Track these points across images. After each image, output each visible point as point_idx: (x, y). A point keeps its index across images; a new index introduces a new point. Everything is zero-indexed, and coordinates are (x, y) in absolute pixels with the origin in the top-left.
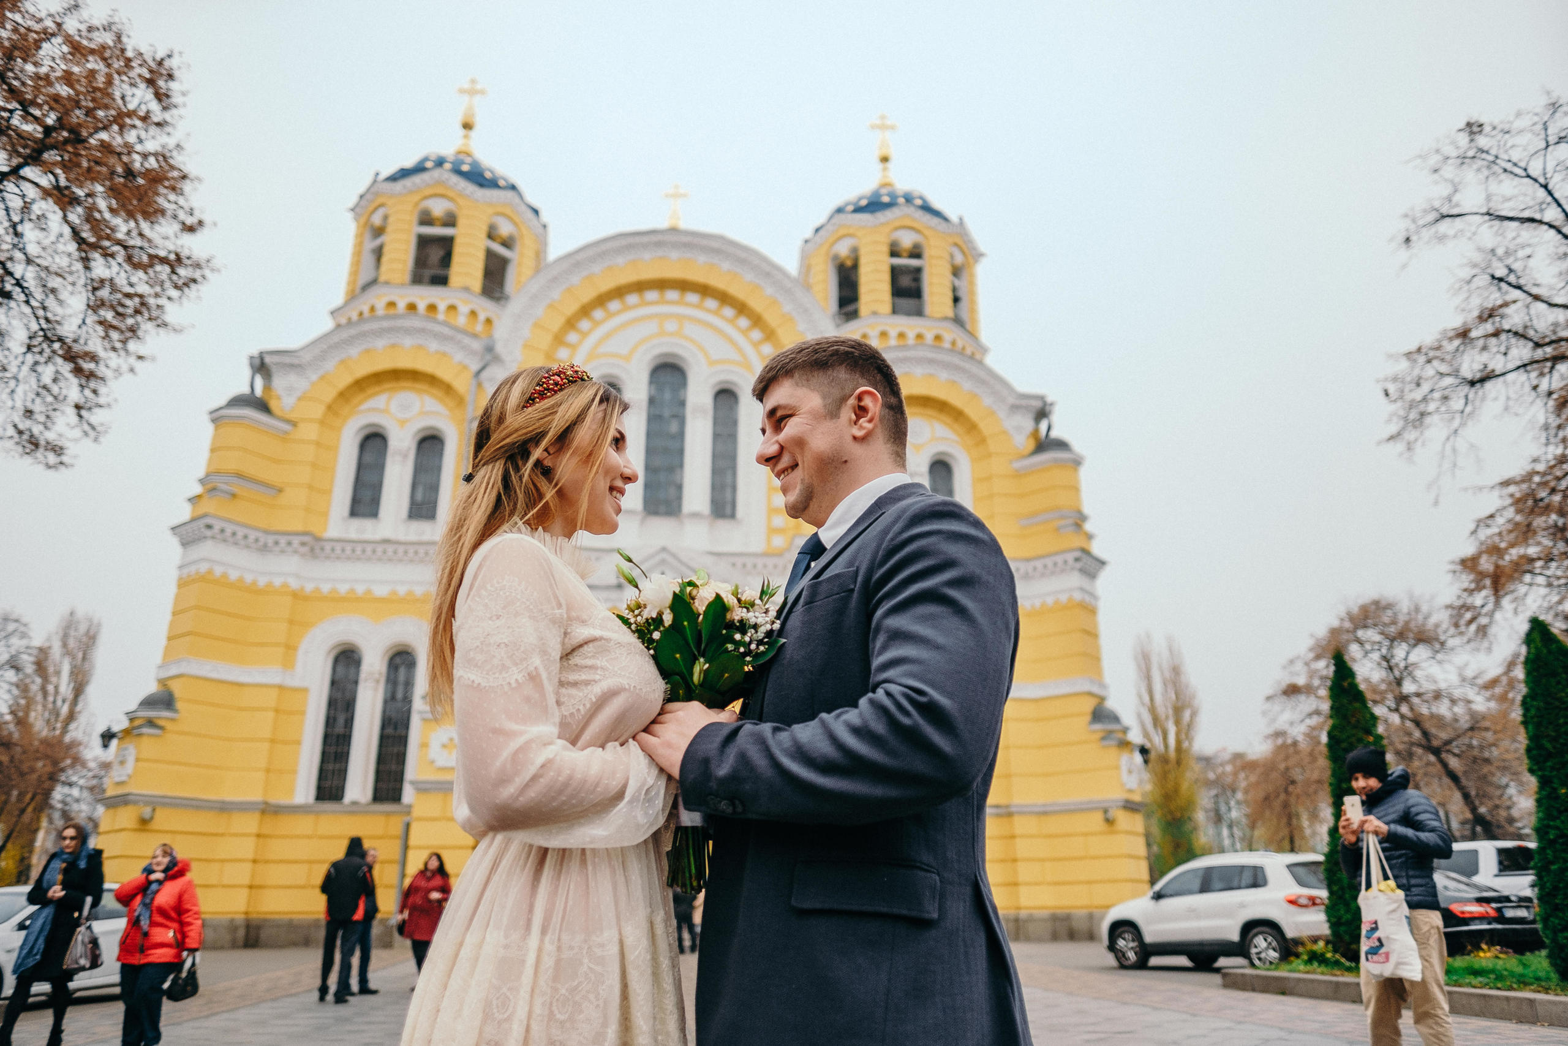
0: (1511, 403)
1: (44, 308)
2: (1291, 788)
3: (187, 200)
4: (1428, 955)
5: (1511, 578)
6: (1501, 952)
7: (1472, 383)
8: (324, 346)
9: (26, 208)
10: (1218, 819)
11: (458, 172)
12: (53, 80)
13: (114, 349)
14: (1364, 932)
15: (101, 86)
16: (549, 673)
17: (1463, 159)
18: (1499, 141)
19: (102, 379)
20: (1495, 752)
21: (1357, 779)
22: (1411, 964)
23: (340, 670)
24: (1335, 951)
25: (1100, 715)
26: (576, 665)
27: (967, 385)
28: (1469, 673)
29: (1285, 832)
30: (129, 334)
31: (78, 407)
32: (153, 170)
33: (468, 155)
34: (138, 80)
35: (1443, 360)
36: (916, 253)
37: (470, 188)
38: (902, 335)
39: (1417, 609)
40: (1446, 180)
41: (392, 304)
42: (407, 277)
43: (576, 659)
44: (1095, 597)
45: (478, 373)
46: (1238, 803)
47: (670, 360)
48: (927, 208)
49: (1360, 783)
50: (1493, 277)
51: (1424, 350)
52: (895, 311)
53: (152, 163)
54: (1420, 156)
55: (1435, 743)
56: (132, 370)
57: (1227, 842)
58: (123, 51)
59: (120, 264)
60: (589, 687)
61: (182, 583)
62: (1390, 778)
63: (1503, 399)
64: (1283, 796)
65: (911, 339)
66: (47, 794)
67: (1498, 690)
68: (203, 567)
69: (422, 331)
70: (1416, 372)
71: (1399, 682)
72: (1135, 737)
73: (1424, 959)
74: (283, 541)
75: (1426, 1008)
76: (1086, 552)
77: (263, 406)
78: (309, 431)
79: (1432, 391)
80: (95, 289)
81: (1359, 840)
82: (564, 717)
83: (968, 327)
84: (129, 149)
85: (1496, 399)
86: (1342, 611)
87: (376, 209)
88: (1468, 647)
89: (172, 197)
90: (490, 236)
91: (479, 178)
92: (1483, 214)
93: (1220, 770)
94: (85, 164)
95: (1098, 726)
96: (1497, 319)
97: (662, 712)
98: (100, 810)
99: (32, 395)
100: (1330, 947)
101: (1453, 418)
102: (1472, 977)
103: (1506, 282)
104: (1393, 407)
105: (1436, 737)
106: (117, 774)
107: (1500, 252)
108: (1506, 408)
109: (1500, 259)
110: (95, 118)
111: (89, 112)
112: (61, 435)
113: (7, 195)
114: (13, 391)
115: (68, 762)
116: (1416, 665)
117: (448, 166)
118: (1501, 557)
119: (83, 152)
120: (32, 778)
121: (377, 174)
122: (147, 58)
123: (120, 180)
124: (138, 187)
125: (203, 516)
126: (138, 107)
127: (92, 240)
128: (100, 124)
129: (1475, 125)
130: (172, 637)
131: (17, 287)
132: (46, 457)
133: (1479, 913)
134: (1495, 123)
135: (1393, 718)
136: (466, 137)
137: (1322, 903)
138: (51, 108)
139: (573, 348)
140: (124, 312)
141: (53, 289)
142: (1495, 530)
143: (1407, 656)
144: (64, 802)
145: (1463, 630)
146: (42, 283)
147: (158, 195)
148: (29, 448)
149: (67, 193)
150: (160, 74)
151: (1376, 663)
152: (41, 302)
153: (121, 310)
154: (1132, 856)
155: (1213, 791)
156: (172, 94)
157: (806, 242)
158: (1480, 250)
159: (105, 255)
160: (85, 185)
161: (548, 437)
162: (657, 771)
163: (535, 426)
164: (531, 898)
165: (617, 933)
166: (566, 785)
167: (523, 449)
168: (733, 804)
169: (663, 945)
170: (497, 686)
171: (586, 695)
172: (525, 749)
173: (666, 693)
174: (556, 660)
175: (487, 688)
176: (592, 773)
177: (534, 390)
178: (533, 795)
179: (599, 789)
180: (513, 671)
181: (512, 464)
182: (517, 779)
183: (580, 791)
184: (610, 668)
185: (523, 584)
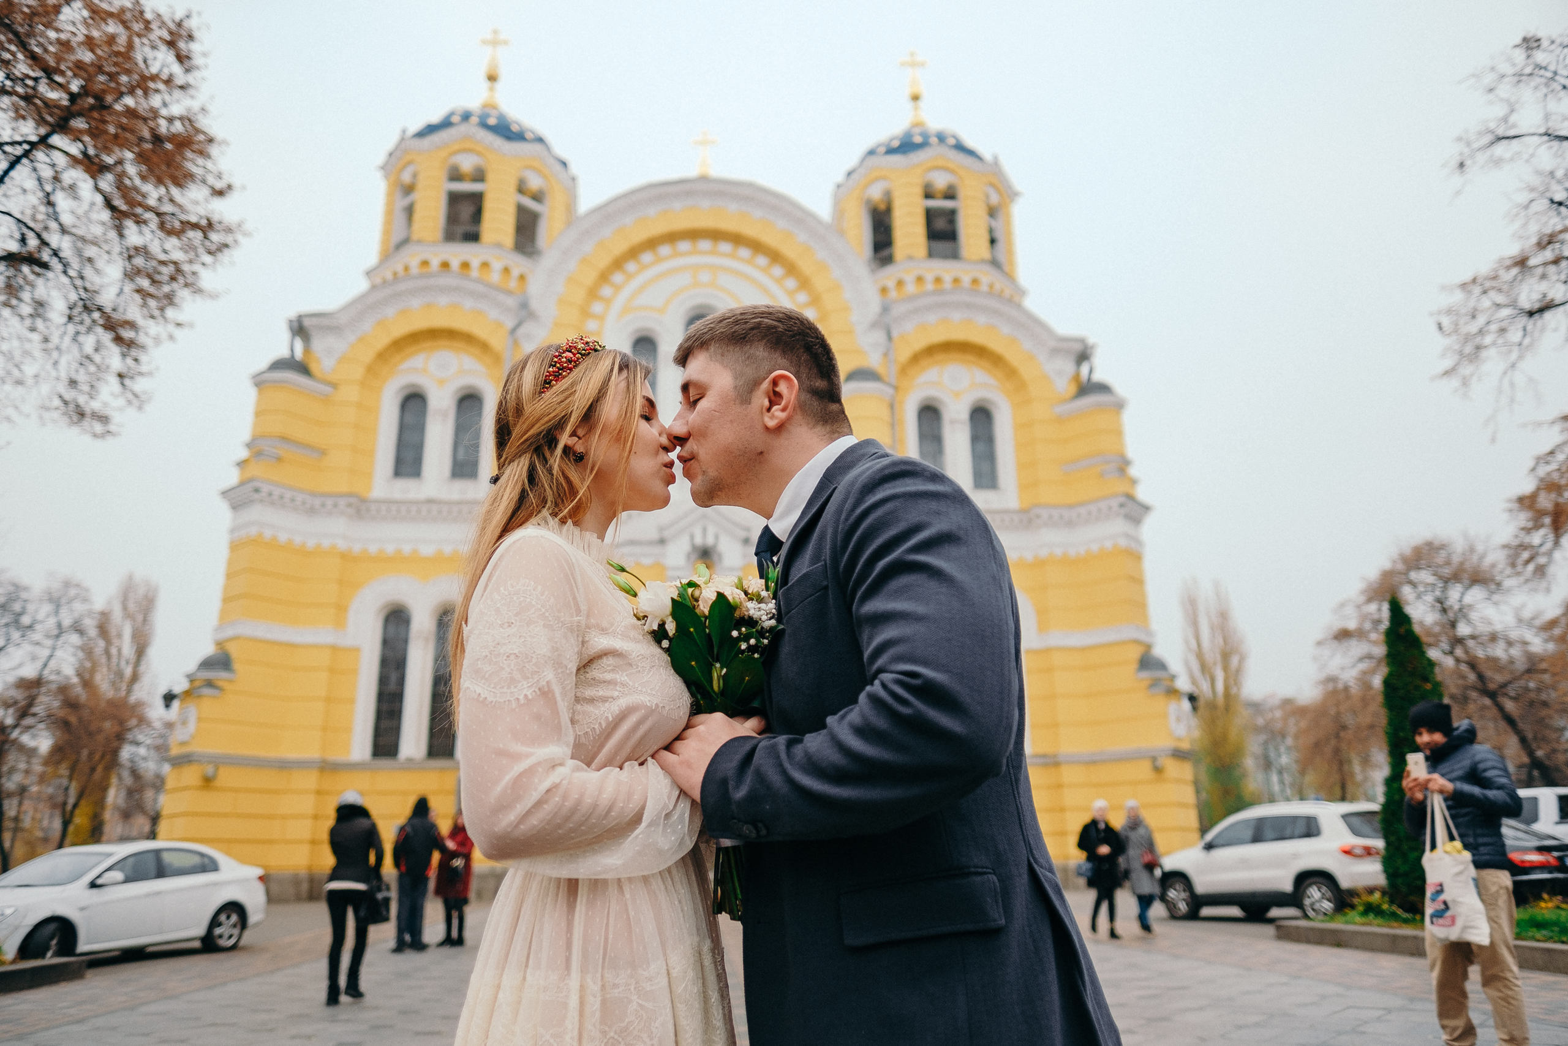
1: (82, 278)
2: (1342, 734)
3: (214, 164)
4: (1496, 917)
6: (1563, 902)
7: (1531, 314)
8: (361, 307)
9: (56, 179)
10: (1267, 764)
11: (484, 125)
12: (74, 45)
13: (152, 317)
15: (122, 50)
16: (563, 688)
17: (1520, 76)
18: (1558, 56)
19: (143, 347)
20: (1554, 695)
21: (1420, 734)
22: (1479, 929)
23: (392, 629)
24: (1393, 903)
25: (1148, 662)
26: (594, 679)
27: (1006, 329)
28: (1527, 614)
29: (1336, 777)
30: (165, 302)
31: (121, 376)
32: (179, 135)
33: (494, 107)
34: (159, 43)
35: (1500, 290)
36: (950, 194)
37: (497, 142)
38: (938, 280)
39: (1472, 550)
40: (1502, 100)
41: (425, 263)
42: (439, 234)
43: (595, 672)
44: (1139, 542)
45: (513, 331)
46: (1289, 748)
48: (960, 147)
49: (1424, 738)
50: (1552, 201)
51: (1479, 281)
52: (931, 254)
53: (178, 127)
54: (1474, 75)
55: (1492, 686)
56: (171, 337)
57: (1276, 788)
58: (142, 13)
59: (153, 232)
60: (607, 705)
61: (235, 546)
62: (1456, 733)
64: (1333, 742)
65: (948, 284)
66: (115, 752)
67: (1557, 631)
68: (253, 531)
69: (455, 289)
70: (1472, 303)
71: (1453, 625)
72: (1183, 684)
73: (1492, 920)
74: (329, 502)
75: (1494, 971)
76: (1130, 497)
77: (303, 368)
78: (350, 393)
79: (1488, 323)
80: (130, 257)
81: (1425, 798)
82: (577, 737)
83: (1006, 268)
84: (155, 113)
85: (1556, 330)
86: (1394, 553)
87: (404, 167)
88: (1526, 588)
89: (200, 161)
90: (521, 189)
91: (506, 131)
92: (1541, 135)
93: (1270, 716)
94: (112, 129)
95: (1145, 675)
96: (1557, 245)
97: (688, 726)
98: (166, 768)
99: (75, 365)
100: (1386, 899)
101: (1510, 351)
102: (1535, 930)
104: (1447, 341)
105: (1492, 680)
106: (180, 734)
107: (1560, 173)
109: (1559, 182)
110: (118, 83)
111: (112, 77)
112: (105, 404)
113: (38, 165)
114: (57, 362)
115: (133, 722)
116: (1470, 606)
117: (474, 120)
118: (1560, 495)
119: (108, 118)
120: (100, 738)
121: (404, 132)
122: (166, 19)
123: (148, 146)
124: (166, 152)
125: (251, 480)
126: (161, 70)
127: (124, 207)
128: (124, 89)
129: (1533, 40)
130: (227, 600)
131: (54, 257)
132: (92, 426)
133: (1540, 862)
134: (1554, 37)
135: (1449, 662)
136: (491, 89)
137: (1378, 853)
138: (75, 75)
139: (608, 301)
140: (160, 280)
141: (90, 258)
142: (1554, 466)
143: (1461, 598)
144: (132, 761)
145: (1521, 570)
146: (79, 253)
147: (186, 159)
148: (75, 418)
149: (96, 160)
150: (180, 36)
151: (1429, 605)
152: (79, 271)
153: (157, 277)
154: (1183, 805)
155: (1262, 738)
156: (192, 55)
157: (839, 186)
158: (1539, 173)
159: (138, 222)
160: (113, 152)
161: (572, 420)
162: (677, 793)
163: (557, 411)
164: (567, 932)
165: (664, 962)
166: (574, 810)
167: (549, 438)
168: (756, 828)
169: (712, 978)
170: (505, 702)
171: (602, 713)
172: (529, 772)
173: (692, 705)
174: (571, 673)
175: (493, 704)
176: (605, 796)
177: (548, 372)
178: (535, 823)
179: (613, 814)
180: (523, 685)
181: (538, 457)
182: (518, 806)
183: (589, 816)
184: (630, 683)
185: (540, 588)
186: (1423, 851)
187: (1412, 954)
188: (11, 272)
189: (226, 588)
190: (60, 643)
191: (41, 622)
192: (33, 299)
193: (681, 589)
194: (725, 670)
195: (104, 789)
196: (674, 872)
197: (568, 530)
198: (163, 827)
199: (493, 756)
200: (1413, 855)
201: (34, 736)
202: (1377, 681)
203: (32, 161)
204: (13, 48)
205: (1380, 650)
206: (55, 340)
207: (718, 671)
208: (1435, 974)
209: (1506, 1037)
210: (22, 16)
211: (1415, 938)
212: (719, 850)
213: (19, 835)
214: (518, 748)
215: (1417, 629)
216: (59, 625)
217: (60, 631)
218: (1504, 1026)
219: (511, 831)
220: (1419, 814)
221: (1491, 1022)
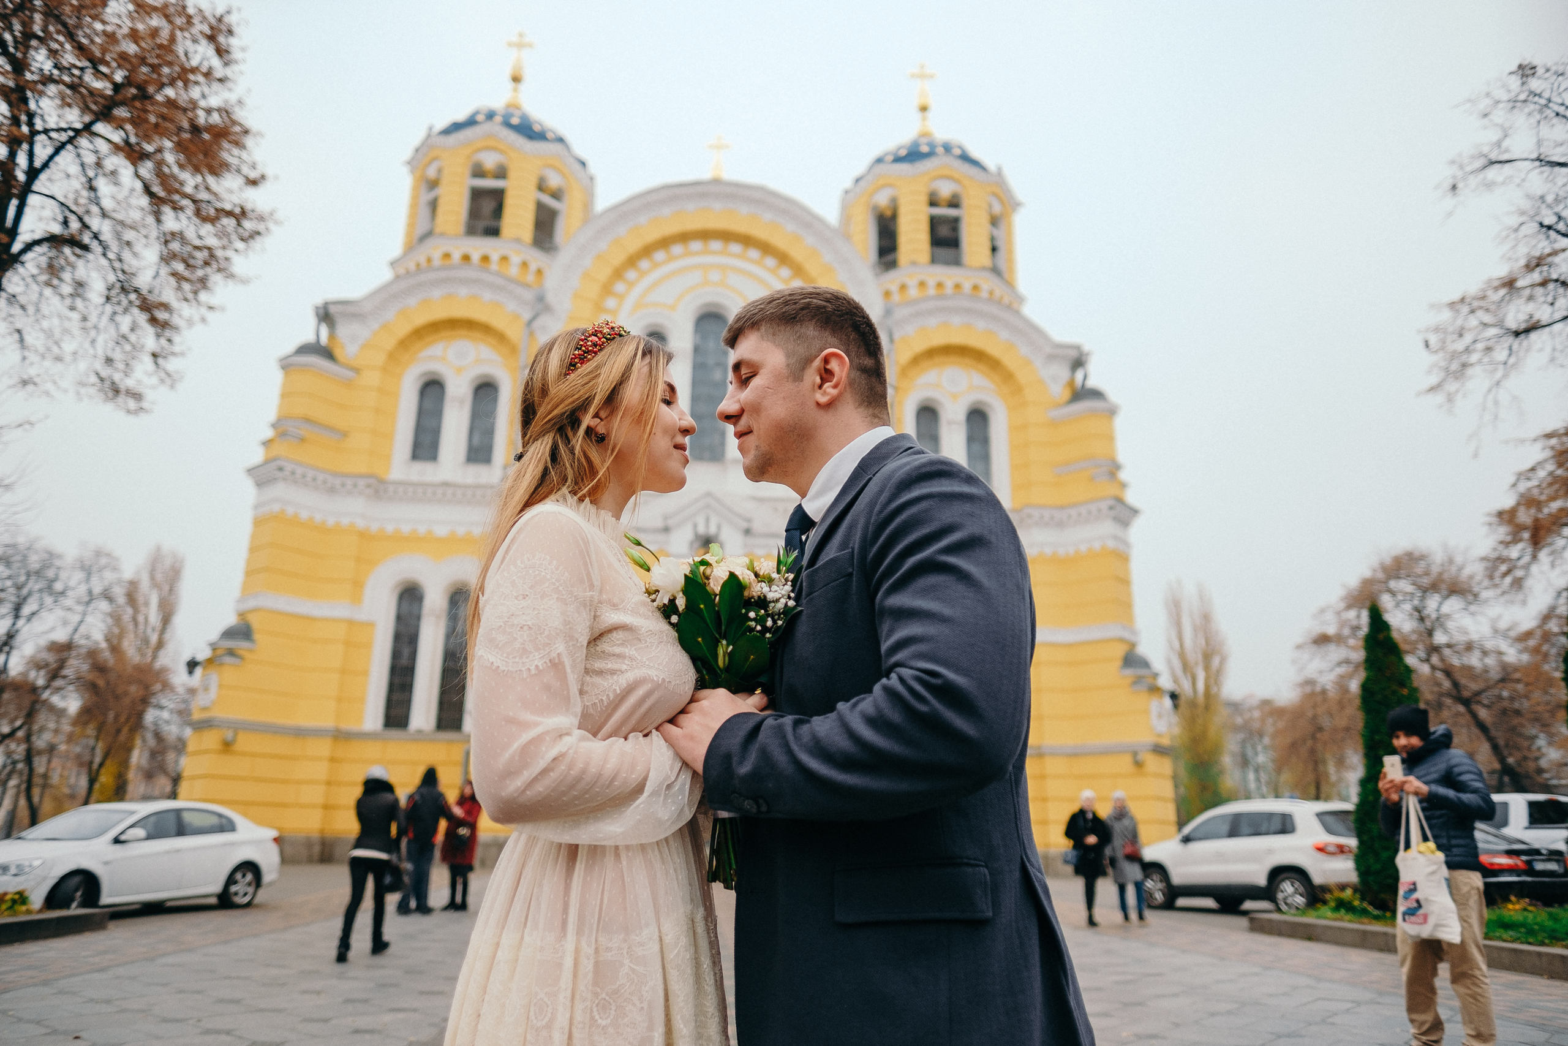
0: (1557, 354)
1: (120, 260)
2: (1318, 735)
3: (249, 154)
4: (1467, 916)
5: (1549, 531)
6: (1530, 905)
7: (1517, 334)
8: (385, 295)
9: (99, 164)
10: (1244, 762)
11: (507, 124)
12: (119, 37)
13: (186, 300)
14: (1401, 892)
15: (165, 43)
16: (574, 661)
17: (1514, 103)
18: (1553, 84)
19: (176, 329)
20: (1526, 704)
21: (1398, 737)
22: (1450, 927)
23: (405, 606)
24: (1363, 899)
25: (1132, 660)
26: (603, 652)
27: (1004, 334)
28: (1503, 625)
29: (1310, 777)
30: (199, 285)
31: (155, 355)
32: (216, 126)
33: (518, 108)
34: (200, 37)
35: (1487, 310)
36: (954, 203)
37: (520, 141)
38: (940, 285)
39: (1451, 561)
40: (1497, 125)
41: (447, 256)
42: (461, 228)
43: (604, 646)
44: (1127, 544)
45: (530, 323)
46: (1265, 748)
47: (714, 310)
48: (965, 158)
49: (1402, 741)
50: (1541, 225)
51: (1467, 300)
52: (934, 260)
53: (215, 118)
54: (1469, 101)
55: (1466, 694)
56: (203, 320)
57: (1252, 785)
58: (184, 7)
59: (189, 218)
60: (615, 677)
61: (258, 522)
62: (1432, 737)
63: (1548, 349)
64: (1309, 743)
65: (949, 289)
66: (140, 715)
67: (1532, 643)
68: (276, 507)
69: (475, 281)
70: (1459, 322)
71: (1430, 633)
72: (1165, 682)
73: (1463, 920)
74: (349, 482)
75: (1465, 968)
76: (1120, 500)
77: (327, 353)
78: (371, 378)
79: (1475, 341)
80: (166, 242)
81: (1401, 799)
82: (585, 707)
83: (1006, 276)
84: (194, 105)
85: (1541, 350)
86: (1374, 561)
87: (430, 163)
88: (1502, 599)
89: (236, 151)
90: (541, 187)
91: (528, 130)
92: (1533, 160)
93: (1247, 716)
94: (153, 119)
95: (1129, 672)
96: (1545, 268)
97: (693, 700)
98: (188, 732)
99: (111, 344)
100: (1358, 896)
101: (1496, 370)
102: (1502, 930)
103: (1555, 230)
104: (1434, 358)
105: (1466, 687)
106: (201, 700)
107: (1550, 198)
108: (1553, 360)
109: (1549, 206)
110: (160, 75)
111: (155, 68)
112: (139, 382)
113: (82, 152)
114: (94, 340)
115: (158, 687)
116: (1448, 616)
117: (498, 119)
118: (1539, 510)
119: (150, 108)
120: (127, 701)
121: (430, 129)
122: (208, 14)
123: (186, 136)
124: (204, 142)
125: (274, 459)
126: (201, 63)
127: (162, 194)
128: (165, 80)
129: (1528, 68)
130: (249, 573)
131: (94, 240)
132: (126, 403)
133: (1508, 865)
134: (1549, 65)
135: (1425, 669)
136: (515, 90)
137: (1350, 852)
138: (120, 66)
139: (621, 297)
140: (195, 264)
141: (128, 242)
142: (1535, 483)
143: (1439, 607)
144: (156, 724)
145: (1498, 582)
146: (118, 236)
147: (221, 149)
148: (110, 394)
149: (137, 148)
150: (220, 31)
151: (1407, 613)
152: (117, 254)
153: (192, 262)
154: (1160, 799)
155: (1240, 736)
156: (232, 50)
157: (847, 192)
158: (1528, 196)
159: (175, 209)
160: (154, 141)
161: (595, 401)
162: (680, 765)
163: (581, 393)
164: (564, 897)
165: (657, 930)
166: (579, 779)
167: (573, 419)
168: (757, 803)
169: (704, 944)
170: (516, 671)
171: (609, 686)
172: (537, 741)
173: (697, 681)
174: (582, 646)
175: (505, 672)
176: (609, 766)
177: (573, 355)
178: (541, 789)
179: (616, 783)
180: (534, 656)
181: (561, 436)
182: (525, 772)
183: (593, 785)
184: (639, 658)
185: (555, 562)
186: (1397, 851)
187: (1381, 950)
188: (53, 253)
189: (249, 562)
190: (90, 609)
191: (73, 589)
192: (73, 279)
193: (694, 567)
194: (731, 647)
195: (129, 750)
196: (671, 842)
197: (585, 508)
198: (184, 788)
199: (503, 723)
200: (1385, 855)
201: (64, 697)
202: (1354, 686)
203: (76, 147)
204: (61, 38)
205: (1359, 655)
206: (93, 318)
207: (724, 649)
208: (1405, 970)
209: (1473, 1033)
210: (71, 8)
211: (1385, 934)
212: (716, 820)
213: (48, 792)
214: (528, 716)
215: (1395, 635)
216: (90, 592)
217: (91, 598)
218: (1471, 1022)
219: (518, 797)
220: (1394, 814)
221: (1459, 1018)
